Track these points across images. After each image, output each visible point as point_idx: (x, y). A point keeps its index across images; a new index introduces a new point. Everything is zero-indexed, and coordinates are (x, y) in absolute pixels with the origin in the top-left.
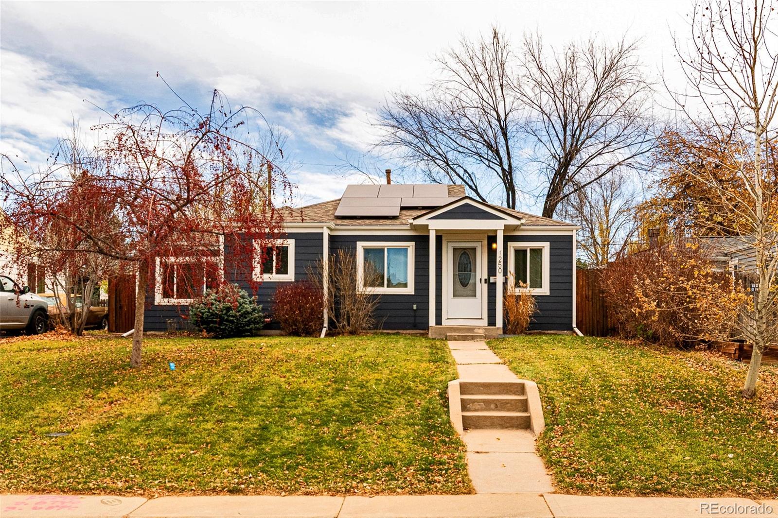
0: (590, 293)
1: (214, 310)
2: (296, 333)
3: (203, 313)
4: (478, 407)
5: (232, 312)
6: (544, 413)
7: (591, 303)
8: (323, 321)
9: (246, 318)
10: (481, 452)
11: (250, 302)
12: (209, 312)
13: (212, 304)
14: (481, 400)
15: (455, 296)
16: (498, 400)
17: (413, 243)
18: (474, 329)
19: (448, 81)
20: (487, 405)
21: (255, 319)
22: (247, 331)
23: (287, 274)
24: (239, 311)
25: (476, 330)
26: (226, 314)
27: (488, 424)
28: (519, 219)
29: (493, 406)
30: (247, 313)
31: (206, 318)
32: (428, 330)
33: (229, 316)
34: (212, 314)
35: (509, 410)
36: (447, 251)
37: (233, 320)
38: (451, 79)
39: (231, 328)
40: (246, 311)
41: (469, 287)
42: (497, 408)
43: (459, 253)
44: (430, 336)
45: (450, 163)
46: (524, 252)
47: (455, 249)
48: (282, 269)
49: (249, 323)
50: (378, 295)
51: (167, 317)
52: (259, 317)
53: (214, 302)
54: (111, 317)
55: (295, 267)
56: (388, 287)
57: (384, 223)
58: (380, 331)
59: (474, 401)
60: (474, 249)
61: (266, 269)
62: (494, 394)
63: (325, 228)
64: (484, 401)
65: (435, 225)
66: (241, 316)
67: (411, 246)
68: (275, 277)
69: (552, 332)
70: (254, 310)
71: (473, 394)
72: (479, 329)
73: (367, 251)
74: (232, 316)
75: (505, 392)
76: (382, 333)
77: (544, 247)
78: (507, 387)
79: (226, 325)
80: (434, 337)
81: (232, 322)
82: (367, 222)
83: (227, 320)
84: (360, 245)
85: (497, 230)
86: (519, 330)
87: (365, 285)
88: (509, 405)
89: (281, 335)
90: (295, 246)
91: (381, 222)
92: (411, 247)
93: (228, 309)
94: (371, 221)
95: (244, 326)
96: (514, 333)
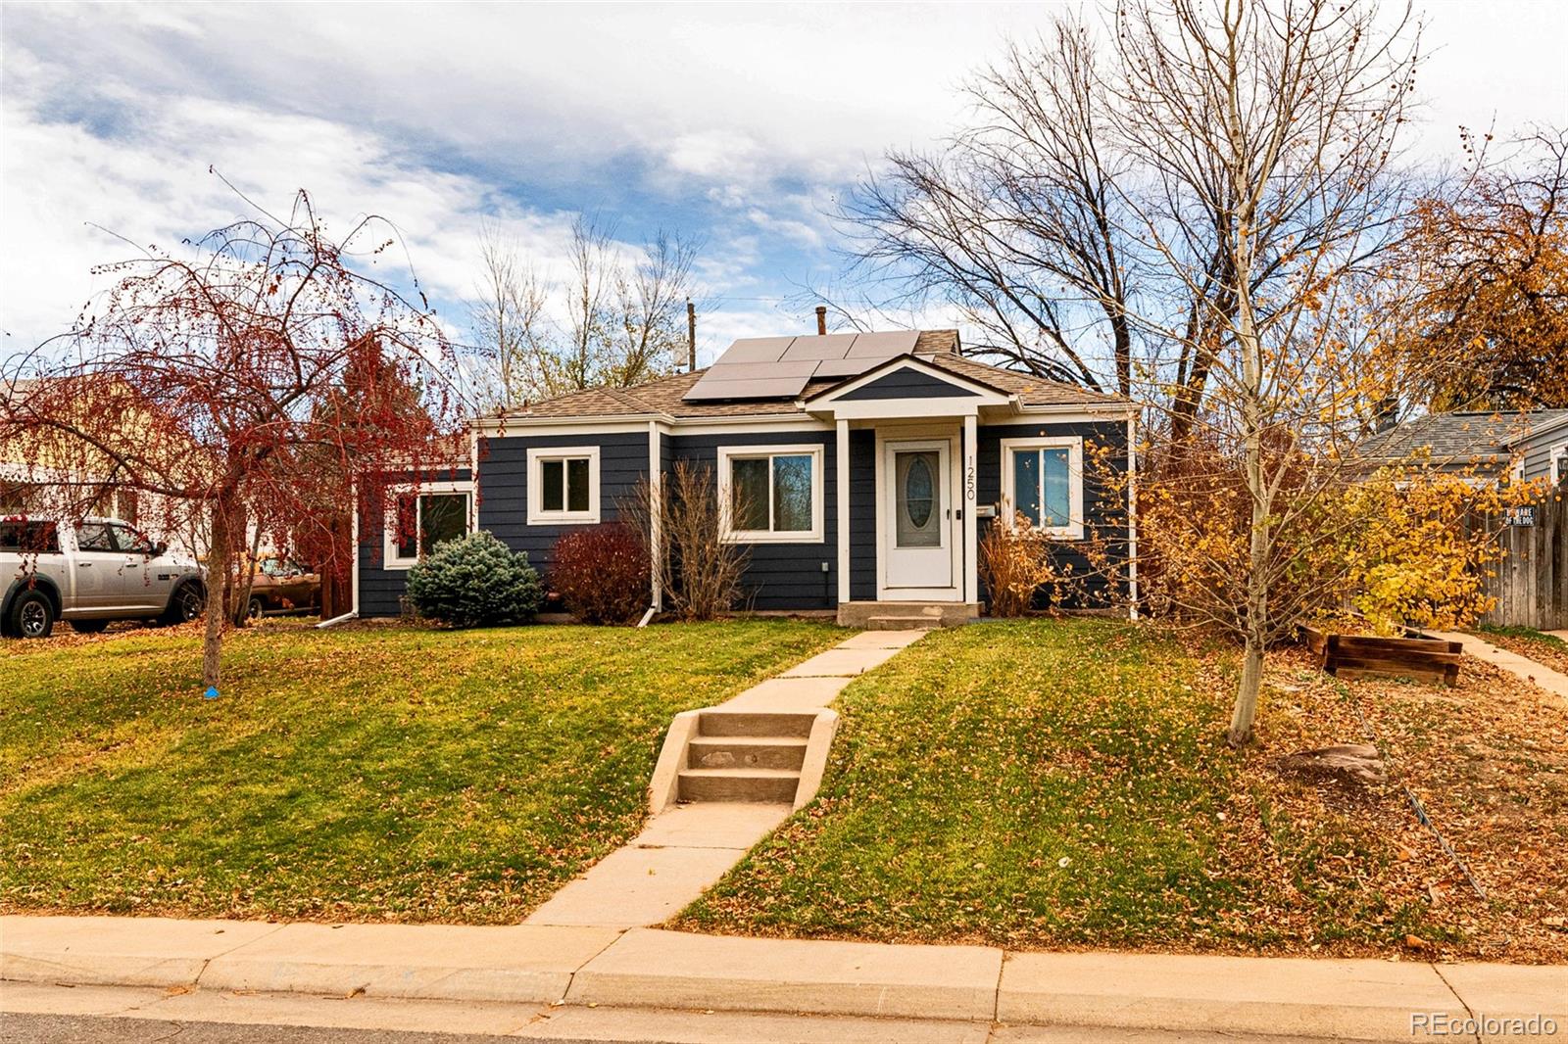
1: (441, 580)
2: (593, 620)
3: (425, 585)
4: (721, 760)
5: (474, 583)
6: (827, 770)
8: (650, 595)
9: (501, 593)
10: (650, 847)
11: (512, 564)
12: (434, 582)
13: (440, 568)
14: (728, 746)
15: (899, 544)
16: (756, 748)
17: (821, 446)
18: (923, 607)
19: (988, 129)
20: (739, 756)
21: (519, 593)
22: (507, 615)
23: (587, 509)
24: (486, 582)
25: (926, 610)
26: (462, 585)
27: (727, 792)
28: (1006, 394)
29: (748, 759)
30: (501, 583)
31: (430, 593)
32: (836, 609)
33: (468, 589)
34: (440, 587)
35: (777, 767)
36: (885, 460)
37: (474, 596)
38: (994, 123)
39: (475, 611)
40: (500, 580)
41: (929, 527)
42: (756, 763)
43: (907, 462)
44: (840, 622)
45: (1007, 283)
46: (1033, 455)
47: (899, 456)
48: (579, 502)
49: (508, 600)
50: (746, 546)
51: (399, 591)
52: (526, 590)
53: (442, 564)
54: (324, 593)
55: (601, 497)
56: (775, 530)
57: (770, 410)
58: (750, 613)
59: (714, 749)
60: (936, 454)
61: (551, 501)
62: (765, 735)
63: (652, 424)
64: (733, 749)
65: (847, 412)
66: (491, 588)
67: (817, 450)
68: (565, 516)
70: (516, 577)
71: (725, 735)
72: (932, 607)
73: (738, 464)
74: (474, 590)
75: (784, 731)
76: (753, 618)
77: (1071, 446)
78: (787, 722)
79: (466, 606)
80: (847, 624)
81: (474, 599)
82: (739, 408)
83: (465, 597)
84: (724, 454)
85: (963, 417)
86: (1013, 609)
87: (735, 528)
88: (778, 756)
89: (571, 623)
90: (601, 459)
91: (766, 407)
92: (816, 454)
93: (466, 577)
94: (746, 408)
95: (498, 607)
96: (1004, 615)
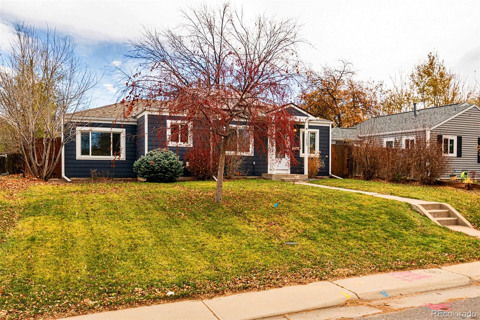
0: (337, 157)
7: (337, 162)
12: (159, 166)
23: (187, 142)
51: (91, 168)
55: (193, 138)
56: (239, 151)
69: (320, 177)
77: (317, 132)
85: (305, 122)
